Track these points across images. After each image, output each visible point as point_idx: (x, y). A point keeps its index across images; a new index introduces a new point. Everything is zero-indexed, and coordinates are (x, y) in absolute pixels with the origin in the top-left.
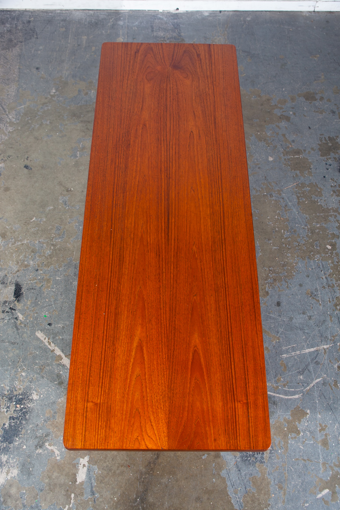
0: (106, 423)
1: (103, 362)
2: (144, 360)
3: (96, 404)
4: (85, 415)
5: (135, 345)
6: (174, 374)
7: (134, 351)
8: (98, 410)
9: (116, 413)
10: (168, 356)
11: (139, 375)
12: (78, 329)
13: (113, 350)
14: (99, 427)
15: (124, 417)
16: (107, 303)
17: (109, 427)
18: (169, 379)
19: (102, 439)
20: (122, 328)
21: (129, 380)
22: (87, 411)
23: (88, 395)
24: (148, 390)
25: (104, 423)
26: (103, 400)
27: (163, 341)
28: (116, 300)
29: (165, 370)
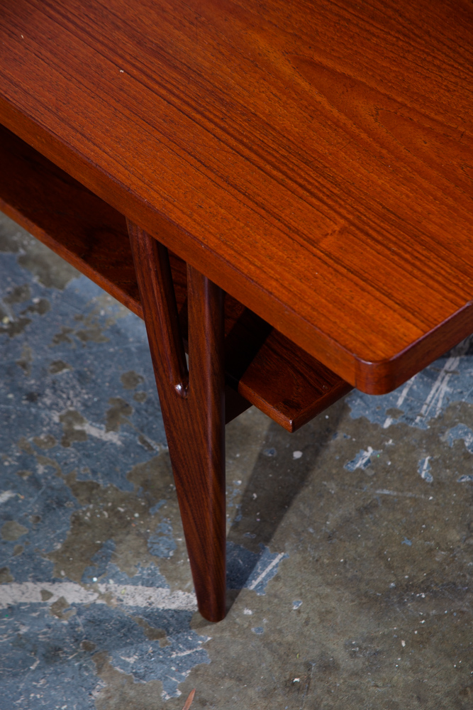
0: (422, 243)
1: (247, 152)
2: (349, 78)
3: (343, 231)
4: (344, 271)
5: (287, 69)
6: (461, 50)
7: (300, 81)
8: (364, 237)
9: (420, 210)
10: (398, 31)
11: (377, 109)
12: (89, 140)
13: (244, 114)
14: (413, 265)
15: (450, 201)
16: (99, 46)
17: (439, 243)
18: (460, 64)
19: (456, 277)
20: (207, 64)
21: (364, 135)
22: (337, 261)
23: (297, 232)
24: (439, 118)
25: (418, 248)
26: (349, 212)
27: (347, 16)
28: (118, 28)
29: (429, 58)
